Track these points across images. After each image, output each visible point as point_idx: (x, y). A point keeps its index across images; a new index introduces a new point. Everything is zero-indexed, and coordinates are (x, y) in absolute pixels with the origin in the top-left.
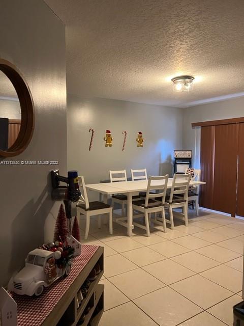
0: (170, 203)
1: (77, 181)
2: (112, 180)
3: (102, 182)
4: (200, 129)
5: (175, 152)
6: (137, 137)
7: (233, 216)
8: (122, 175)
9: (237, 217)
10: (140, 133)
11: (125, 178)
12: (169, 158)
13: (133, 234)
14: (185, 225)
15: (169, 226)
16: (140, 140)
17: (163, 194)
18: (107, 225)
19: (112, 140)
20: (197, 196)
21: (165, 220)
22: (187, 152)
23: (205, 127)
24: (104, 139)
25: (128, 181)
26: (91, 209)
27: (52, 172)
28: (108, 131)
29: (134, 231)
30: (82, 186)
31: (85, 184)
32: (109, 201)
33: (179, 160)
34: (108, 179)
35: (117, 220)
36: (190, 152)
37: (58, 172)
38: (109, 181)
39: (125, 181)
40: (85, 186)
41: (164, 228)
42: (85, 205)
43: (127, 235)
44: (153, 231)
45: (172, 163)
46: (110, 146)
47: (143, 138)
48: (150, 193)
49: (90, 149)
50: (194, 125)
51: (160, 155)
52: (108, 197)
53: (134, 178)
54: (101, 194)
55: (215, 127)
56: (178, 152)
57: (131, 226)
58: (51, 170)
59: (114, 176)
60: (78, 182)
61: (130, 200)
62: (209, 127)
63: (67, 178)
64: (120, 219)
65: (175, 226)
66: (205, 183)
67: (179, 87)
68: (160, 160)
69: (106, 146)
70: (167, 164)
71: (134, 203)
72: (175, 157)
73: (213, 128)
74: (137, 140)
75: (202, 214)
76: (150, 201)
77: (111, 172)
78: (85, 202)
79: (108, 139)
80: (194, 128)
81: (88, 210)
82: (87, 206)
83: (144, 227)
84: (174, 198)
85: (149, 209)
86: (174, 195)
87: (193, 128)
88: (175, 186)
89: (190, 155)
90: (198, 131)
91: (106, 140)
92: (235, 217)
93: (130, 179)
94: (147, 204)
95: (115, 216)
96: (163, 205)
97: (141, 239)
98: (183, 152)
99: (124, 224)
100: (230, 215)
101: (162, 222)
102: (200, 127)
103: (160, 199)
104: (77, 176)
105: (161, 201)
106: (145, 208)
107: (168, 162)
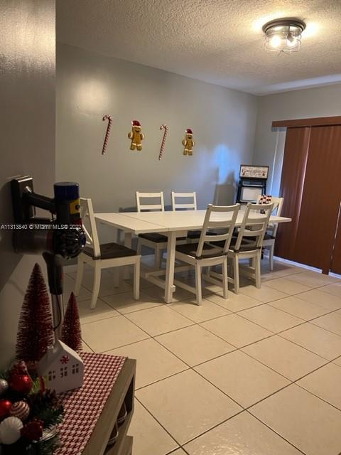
0: (235, 251)
1: (77, 208)
2: (140, 207)
3: (122, 211)
4: (284, 133)
5: (242, 168)
6: (184, 138)
7: (325, 272)
8: (157, 201)
9: (331, 274)
10: (189, 131)
11: (162, 206)
12: (231, 177)
13: (174, 300)
14: (255, 286)
15: (231, 286)
16: (188, 144)
17: (228, 237)
18: (131, 282)
19: (141, 139)
20: (274, 240)
21: (226, 279)
22: (262, 169)
23: (294, 129)
24: (129, 136)
25: (165, 210)
26: (103, 257)
27: (14, 183)
28: (136, 123)
29: (175, 295)
30: (88, 216)
31: (95, 212)
32: (135, 241)
33: (246, 181)
34: (134, 206)
35: (147, 275)
36: (266, 169)
37: (29, 183)
38: (135, 210)
39: (161, 210)
40: (93, 215)
41: (224, 291)
42: (92, 250)
43: (163, 302)
44: (207, 294)
45: (235, 185)
46: (139, 149)
47: (193, 140)
48: (208, 234)
49: (103, 151)
50: (276, 125)
51: (217, 171)
52: (133, 236)
53: (175, 206)
54: (120, 230)
55: (311, 129)
56: (247, 168)
57: (171, 286)
58: (10, 179)
59: (144, 201)
60: (80, 211)
61: (172, 244)
62: (300, 129)
63: (52, 201)
64: (152, 273)
65: (240, 287)
66: (289, 220)
67: (277, 42)
68: (217, 179)
69: (132, 148)
70: (226, 186)
71: (178, 248)
72: (241, 176)
73: (308, 131)
74: (183, 143)
75: (279, 268)
76: (206, 246)
77: (139, 195)
78: (92, 244)
79: (136, 136)
80: (275, 131)
81: (98, 258)
82: (97, 252)
83: (193, 289)
84: (243, 243)
85: (203, 260)
86: (244, 237)
87: (272, 131)
88: (247, 224)
89: (266, 174)
90: (282, 134)
91: (133, 139)
92: (328, 274)
93: (168, 208)
94: (200, 252)
95: (144, 268)
96: (226, 254)
97: (186, 308)
98: (254, 169)
99: (159, 283)
100: (320, 271)
101: (221, 281)
102: (286, 128)
103: (222, 244)
104: (78, 197)
105: (223, 247)
106: (197, 258)
107: (229, 183)
